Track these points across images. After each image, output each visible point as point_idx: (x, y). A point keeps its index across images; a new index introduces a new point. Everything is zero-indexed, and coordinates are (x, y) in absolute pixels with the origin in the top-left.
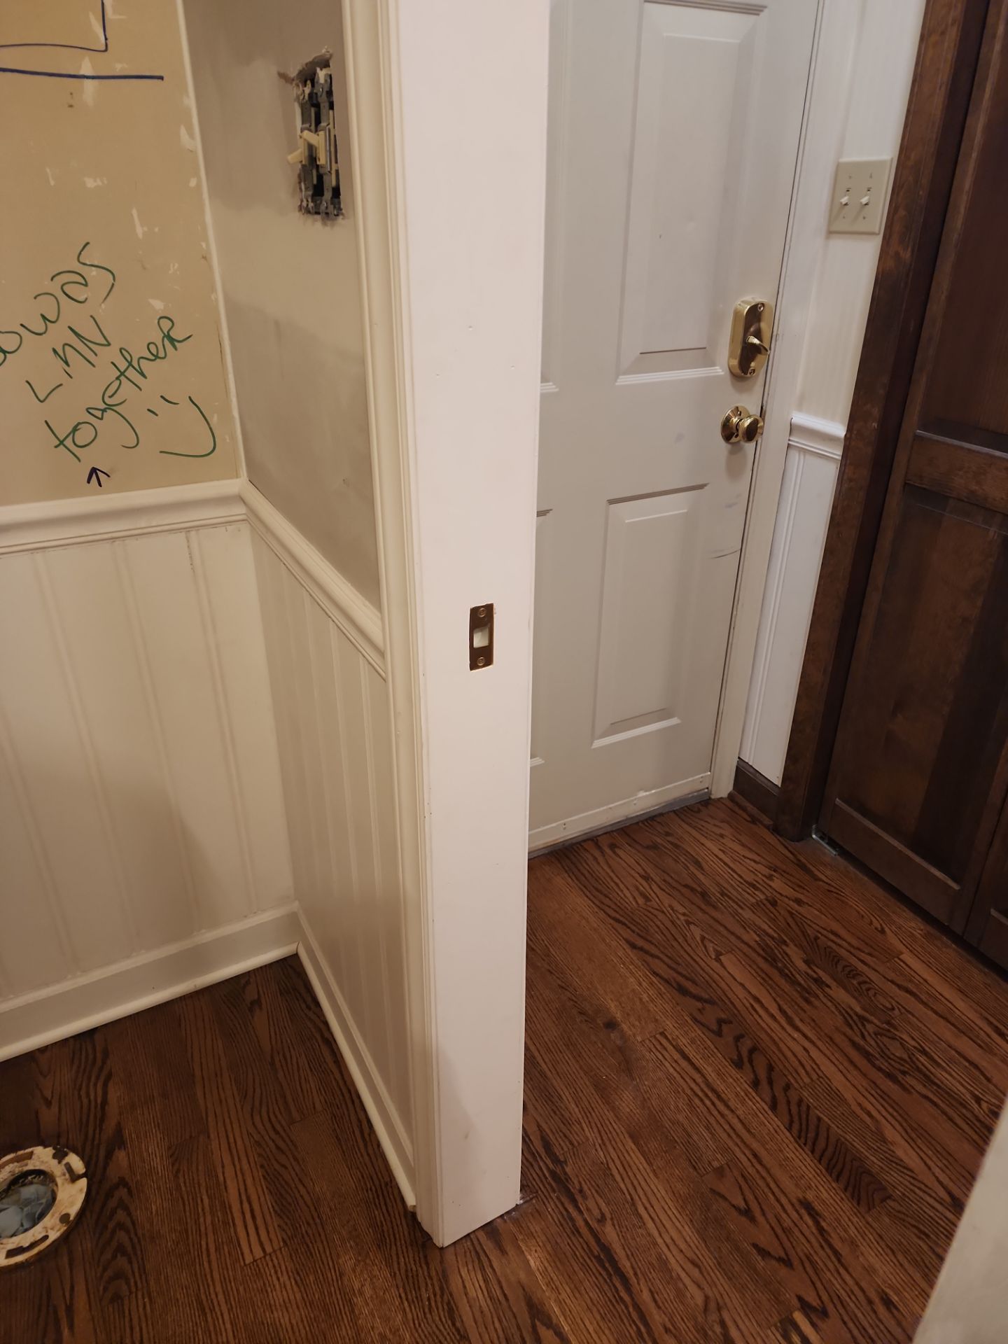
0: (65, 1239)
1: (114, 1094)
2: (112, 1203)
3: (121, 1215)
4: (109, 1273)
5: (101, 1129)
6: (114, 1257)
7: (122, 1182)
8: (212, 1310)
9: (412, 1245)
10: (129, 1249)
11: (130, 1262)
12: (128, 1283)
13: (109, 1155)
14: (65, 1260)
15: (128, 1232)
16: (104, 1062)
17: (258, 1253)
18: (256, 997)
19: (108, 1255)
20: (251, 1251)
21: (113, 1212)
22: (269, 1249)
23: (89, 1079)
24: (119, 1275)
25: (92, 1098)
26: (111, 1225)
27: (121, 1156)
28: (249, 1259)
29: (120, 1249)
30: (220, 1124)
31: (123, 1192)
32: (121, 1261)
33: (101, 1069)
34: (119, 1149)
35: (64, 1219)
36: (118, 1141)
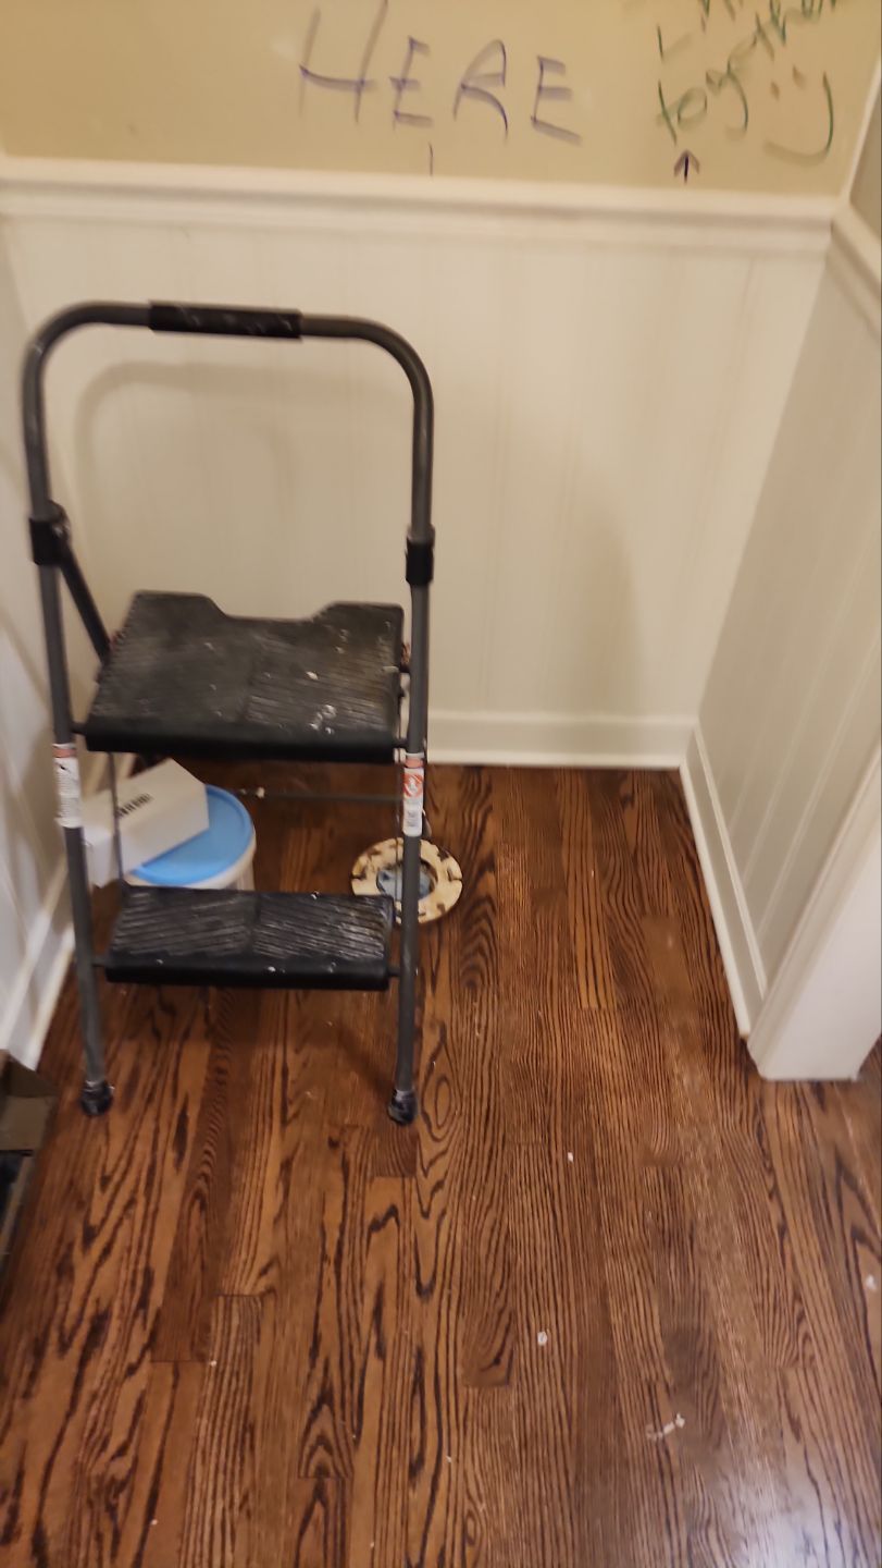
0: (438, 922)
1: (492, 827)
2: (478, 912)
3: (484, 924)
4: (469, 963)
5: (477, 849)
6: (474, 954)
7: (489, 899)
8: (548, 1028)
9: (736, 1064)
10: (487, 952)
11: (487, 963)
12: (482, 977)
13: (481, 872)
14: (435, 938)
15: (487, 938)
16: (486, 796)
17: (594, 1005)
18: (630, 792)
19: (470, 949)
20: (589, 1000)
21: (478, 920)
22: (604, 1005)
23: (472, 806)
24: (475, 968)
25: (473, 821)
26: (475, 928)
27: (490, 877)
28: (585, 1005)
29: (480, 950)
30: (579, 887)
31: (488, 907)
32: (480, 960)
33: (483, 802)
34: (490, 871)
35: (441, 907)
36: (490, 864)
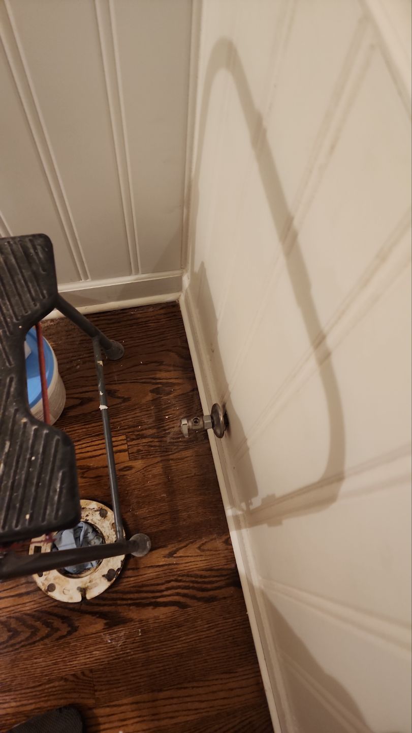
0: (39, 589)
2: (57, 623)
3: (45, 631)
6: (9, 631)
7: (74, 629)
10: (12, 642)
13: (102, 615)
14: (21, 591)
15: (27, 639)
19: (14, 625)
23: (188, 588)
25: (165, 593)
26: (38, 624)
27: (100, 625)
29: (15, 634)
31: (64, 631)
34: (106, 624)
35: (51, 587)
36: (113, 621)
